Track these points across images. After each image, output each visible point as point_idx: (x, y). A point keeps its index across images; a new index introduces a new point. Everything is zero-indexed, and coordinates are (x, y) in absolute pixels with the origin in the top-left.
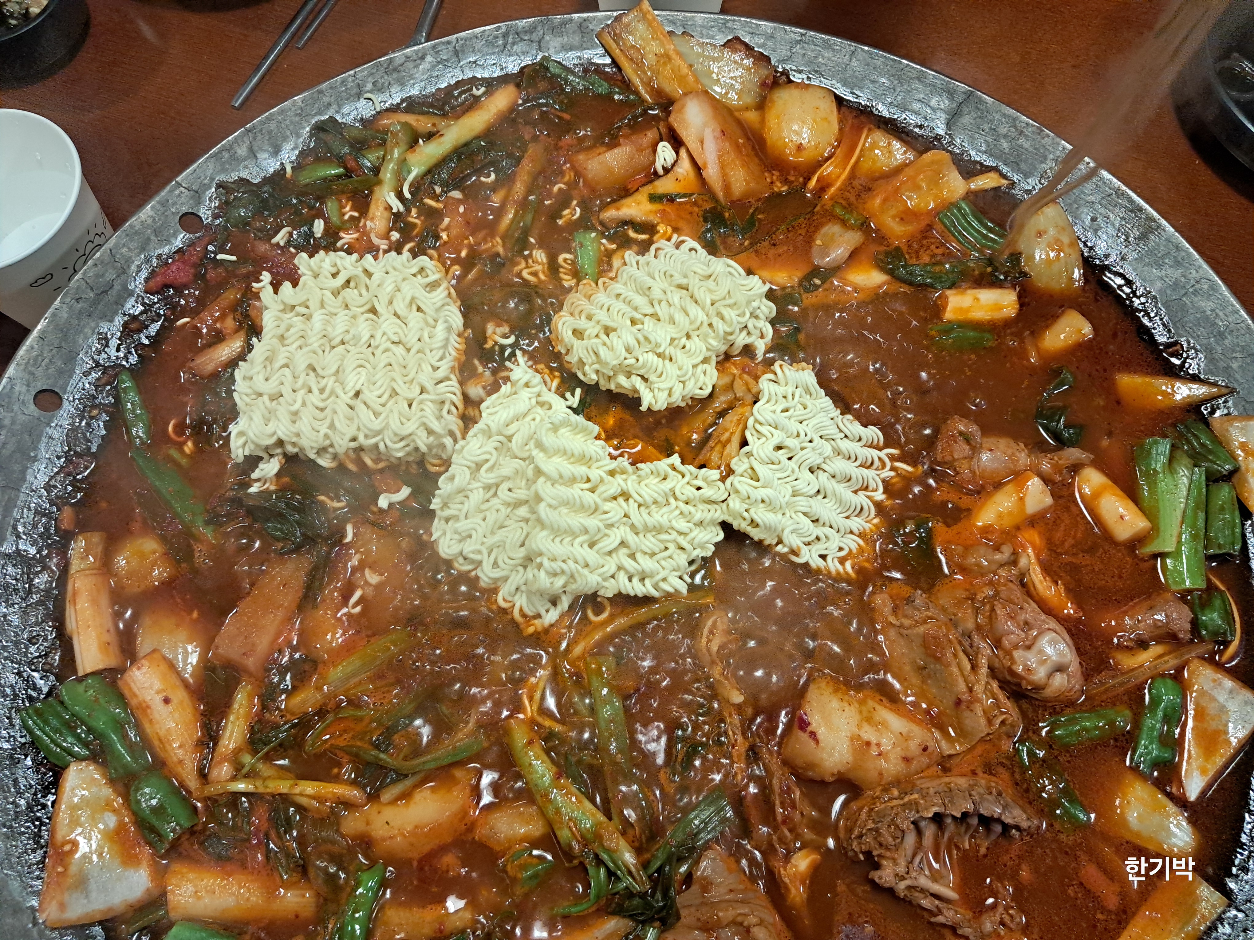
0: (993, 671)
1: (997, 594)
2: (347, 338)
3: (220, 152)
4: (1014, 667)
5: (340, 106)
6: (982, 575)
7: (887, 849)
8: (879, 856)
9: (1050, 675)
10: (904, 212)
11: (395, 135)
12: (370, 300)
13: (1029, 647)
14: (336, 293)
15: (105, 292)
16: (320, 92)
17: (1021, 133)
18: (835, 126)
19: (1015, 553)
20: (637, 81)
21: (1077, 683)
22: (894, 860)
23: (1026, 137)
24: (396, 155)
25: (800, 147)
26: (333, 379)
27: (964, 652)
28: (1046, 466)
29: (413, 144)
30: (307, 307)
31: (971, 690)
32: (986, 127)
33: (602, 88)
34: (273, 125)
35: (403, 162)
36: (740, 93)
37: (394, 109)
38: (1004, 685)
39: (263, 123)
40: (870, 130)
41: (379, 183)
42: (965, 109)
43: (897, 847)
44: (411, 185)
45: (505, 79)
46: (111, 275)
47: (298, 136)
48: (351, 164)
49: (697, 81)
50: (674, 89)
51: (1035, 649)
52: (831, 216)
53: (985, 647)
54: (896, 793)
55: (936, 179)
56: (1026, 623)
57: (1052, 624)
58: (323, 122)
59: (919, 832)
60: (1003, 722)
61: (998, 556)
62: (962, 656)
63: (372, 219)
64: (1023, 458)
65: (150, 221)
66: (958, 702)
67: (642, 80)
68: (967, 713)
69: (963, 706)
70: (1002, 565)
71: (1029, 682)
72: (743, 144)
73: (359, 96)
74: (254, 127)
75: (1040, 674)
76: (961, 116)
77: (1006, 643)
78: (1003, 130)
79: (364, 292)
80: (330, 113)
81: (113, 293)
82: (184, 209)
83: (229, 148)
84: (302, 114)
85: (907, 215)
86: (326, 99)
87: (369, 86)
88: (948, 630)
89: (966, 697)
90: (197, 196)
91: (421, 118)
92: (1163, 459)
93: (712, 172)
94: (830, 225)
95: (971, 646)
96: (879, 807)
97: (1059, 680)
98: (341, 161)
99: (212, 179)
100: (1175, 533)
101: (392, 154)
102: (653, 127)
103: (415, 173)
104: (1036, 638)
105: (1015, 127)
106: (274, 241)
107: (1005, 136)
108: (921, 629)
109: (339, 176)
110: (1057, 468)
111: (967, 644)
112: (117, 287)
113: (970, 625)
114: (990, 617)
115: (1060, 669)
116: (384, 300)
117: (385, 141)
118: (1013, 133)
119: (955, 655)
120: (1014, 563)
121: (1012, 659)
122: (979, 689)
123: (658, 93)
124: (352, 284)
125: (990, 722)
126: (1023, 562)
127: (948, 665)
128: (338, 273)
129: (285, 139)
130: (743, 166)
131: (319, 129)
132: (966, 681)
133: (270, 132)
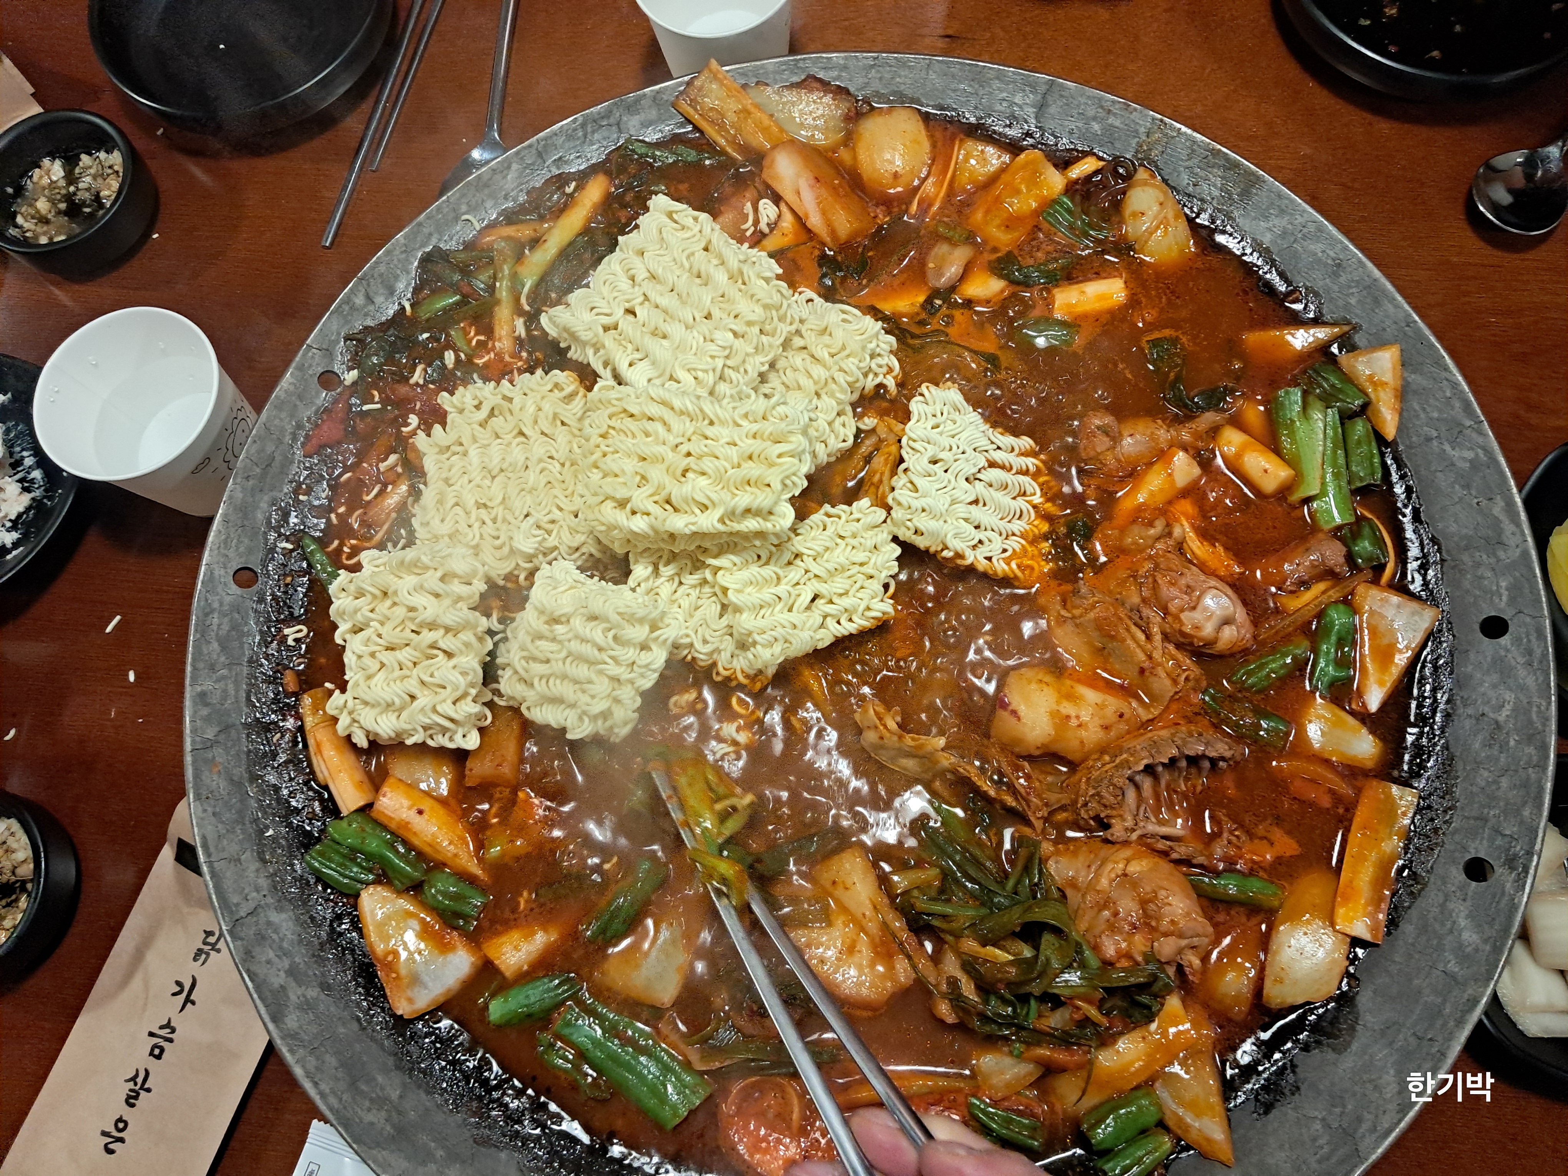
0: (1166, 637)
1: (1157, 566)
2: (504, 466)
3: (339, 306)
4: (1184, 629)
5: (441, 234)
6: (1141, 551)
7: (1113, 808)
8: (1107, 817)
9: (1219, 629)
10: (1008, 219)
11: (501, 252)
12: (517, 425)
13: (1194, 608)
14: (483, 424)
15: (269, 465)
16: (420, 224)
17: (1109, 111)
18: (926, 145)
19: (1168, 525)
20: (723, 142)
21: (1247, 633)
22: (1121, 816)
23: (1115, 114)
24: (506, 272)
25: (896, 175)
26: (501, 508)
27: (1135, 624)
28: (1185, 436)
29: (519, 258)
30: (461, 444)
31: (1150, 657)
32: (1075, 112)
33: (691, 155)
34: (382, 268)
35: (515, 277)
36: (825, 130)
37: (492, 225)
38: (1179, 646)
39: (372, 268)
40: (961, 140)
41: (498, 302)
42: (1050, 99)
43: (1120, 804)
44: (527, 299)
45: (594, 169)
46: (270, 448)
47: (408, 273)
48: (466, 290)
49: (782, 130)
50: (761, 141)
51: (1199, 608)
52: (937, 237)
53: (1154, 616)
54: (1107, 758)
55: (1034, 178)
56: (1188, 587)
57: (1213, 582)
58: (428, 253)
59: (1137, 787)
60: (1187, 679)
61: (1152, 531)
62: (1134, 629)
63: (500, 340)
64: (1164, 434)
65: (292, 388)
66: (1142, 671)
67: (727, 140)
68: (1152, 679)
69: (1147, 674)
70: (1158, 539)
71: (1200, 639)
72: (840, 185)
73: (457, 219)
74: (365, 274)
75: (1208, 630)
76: (1048, 106)
77: (1172, 608)
78: (1091, 112)
79: (509, 417)
80: (434, 241)
81: (276, 464)
82: (320, 370)
83: (347, 301)
84: (408, 251)
85: (1011, 222)
86: (426, 231)
87: (464, 208)
88: (1116, 609)
89: (1146, 665)
90: (328, 352)
91: (519, 227)
92: (1297, 408)
93: (815, 221)
94: (938, 245)
95: (1141, 618)
96: (1095, 774)
97: (1229, 634)
98: (457, 290)
99: (339, 334)
100: (1317, 474)
101: (502, 270)
102: (748, 186)
103: (528, 285)
104: (1199, 597)
105: (1102, 107)
106: (412, 381)
107: (1094, 118)
108: (1092, 615)
109: (456, 304)
110: (1197, 436)
111: (1136, 618)
112: (278, 458)
113: (1136, 600)
114: (1154, 588)
115: (1227, 621)
116: (529, 421)
117: (492, 259)
118: (1102, 114)
119: (1128, 630)
120: (1170, 534)
121: (1180, 621)
122: (1157, 655)
123: (744, 149)
124: (496, 412)
125: (1175, 682)
126: (1177, 532)
127: (1123, 640)
128: (481, 403)
129: (396, 278)
130: (843, 208)
131: (426, 260)
132: (1144, 651)
133: (381, 275)
